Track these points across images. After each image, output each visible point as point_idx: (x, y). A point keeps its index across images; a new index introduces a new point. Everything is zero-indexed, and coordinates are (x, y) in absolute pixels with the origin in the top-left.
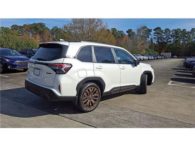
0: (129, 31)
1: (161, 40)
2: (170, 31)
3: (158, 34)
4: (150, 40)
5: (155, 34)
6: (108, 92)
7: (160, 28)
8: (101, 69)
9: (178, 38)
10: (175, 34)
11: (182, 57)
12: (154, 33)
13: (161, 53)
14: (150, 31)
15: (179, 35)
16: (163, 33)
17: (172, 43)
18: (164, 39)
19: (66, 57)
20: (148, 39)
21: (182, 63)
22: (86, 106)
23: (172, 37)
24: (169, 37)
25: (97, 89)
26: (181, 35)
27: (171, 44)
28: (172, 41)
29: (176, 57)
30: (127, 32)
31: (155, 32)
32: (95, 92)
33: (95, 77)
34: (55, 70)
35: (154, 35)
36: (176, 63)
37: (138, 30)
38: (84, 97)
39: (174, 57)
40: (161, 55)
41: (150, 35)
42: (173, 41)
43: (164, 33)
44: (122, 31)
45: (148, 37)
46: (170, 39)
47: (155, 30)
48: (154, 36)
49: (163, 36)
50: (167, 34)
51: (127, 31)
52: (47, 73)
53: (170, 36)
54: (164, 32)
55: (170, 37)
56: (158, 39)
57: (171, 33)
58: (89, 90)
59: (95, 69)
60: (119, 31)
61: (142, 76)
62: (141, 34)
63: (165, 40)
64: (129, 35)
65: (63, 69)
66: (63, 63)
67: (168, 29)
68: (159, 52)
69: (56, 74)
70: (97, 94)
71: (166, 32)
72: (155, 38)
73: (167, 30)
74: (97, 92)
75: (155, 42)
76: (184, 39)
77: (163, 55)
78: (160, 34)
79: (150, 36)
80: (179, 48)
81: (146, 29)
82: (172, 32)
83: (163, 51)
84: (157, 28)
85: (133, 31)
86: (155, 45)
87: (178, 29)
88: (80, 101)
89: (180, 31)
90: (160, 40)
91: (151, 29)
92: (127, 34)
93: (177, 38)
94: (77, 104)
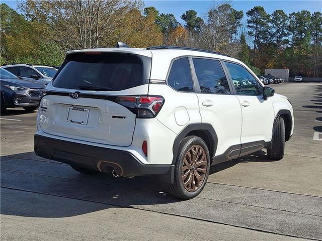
0: (188, 16)
1: (265, 38)
2: (286, 15)
3: (257, 22)
4: (238, 37)
5: (250, 25)
6: (221, 155)
7: (262, 9)
8: (210, 106)
9: (303, 34)
10: (297, 23)
11: (314, 79)
12: (249, 22)
13: (265, 70)
14: (238, 15)
15: (305, 26)
16: (268, 21)
17: (289, 46)
18: (273, 35)
19: (151, 83)
20: (234, 35)
21: (317, 93)
22: (188, 186)
23: (290, 30)
24: (283, 32)
25: (204, 149)
26: (310, 26)
27: (287, 47)
28: (290, 40)
29: (301, 79)
30: (184, 17)
31: (250, 18)
32: (200, 157)
33: (202, 124)
34: (134, 111)
35: (248, 26)
36: (304, 93)
37: (211, 13)
38: (184, 166)
39: (296, 79)
40: (266, 74)
41: (240, 25)
42: (293, 40)
43: (272, 21)
44: (172, 15)
45: (235, 32)
46: (285, 35)
47: (250, 13)
48: (249, 30)
49: (270, 28)
50: (277, 25)
51: (183, 15)
52: (113, 117)
53: (286, 29)
54: (271, 18)
55: (286, 31)
56: (257, 36)
57: (288, 22)
58: (191, 152)
59: (201, 106)
60: (163, 15)
61: (275, 121)
62: (218, 24)
63: (274, 39)
64: (189, 26)
65: (150, 108)
66: (148, 95)
67: (281, 12)
68: (261, 69)
69: (137, 117)
70: (204, 160)
71: (276, 18)
72: (250, 33)
73: (279, 14)
74: (204, 156)
75: (250, 43)
76: (316, 35)
77: (269, 76)
78: (263, 25)
79: (239, 29)
80: (306, 57)
81: (229, 12)
82: (290, 18)
83: (270, 64)
84: (256, 9)
85: (198, 15)
86: (251, 52)
87: (304, 12)
88: (178, 174)
89: (309, 15)
90: (263, 39)
91: (241, 12)
92: (184, 23)
93: (301, 33)
94: (172, 182)
